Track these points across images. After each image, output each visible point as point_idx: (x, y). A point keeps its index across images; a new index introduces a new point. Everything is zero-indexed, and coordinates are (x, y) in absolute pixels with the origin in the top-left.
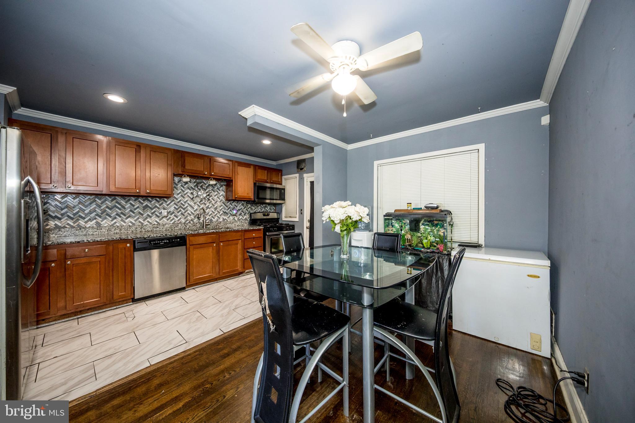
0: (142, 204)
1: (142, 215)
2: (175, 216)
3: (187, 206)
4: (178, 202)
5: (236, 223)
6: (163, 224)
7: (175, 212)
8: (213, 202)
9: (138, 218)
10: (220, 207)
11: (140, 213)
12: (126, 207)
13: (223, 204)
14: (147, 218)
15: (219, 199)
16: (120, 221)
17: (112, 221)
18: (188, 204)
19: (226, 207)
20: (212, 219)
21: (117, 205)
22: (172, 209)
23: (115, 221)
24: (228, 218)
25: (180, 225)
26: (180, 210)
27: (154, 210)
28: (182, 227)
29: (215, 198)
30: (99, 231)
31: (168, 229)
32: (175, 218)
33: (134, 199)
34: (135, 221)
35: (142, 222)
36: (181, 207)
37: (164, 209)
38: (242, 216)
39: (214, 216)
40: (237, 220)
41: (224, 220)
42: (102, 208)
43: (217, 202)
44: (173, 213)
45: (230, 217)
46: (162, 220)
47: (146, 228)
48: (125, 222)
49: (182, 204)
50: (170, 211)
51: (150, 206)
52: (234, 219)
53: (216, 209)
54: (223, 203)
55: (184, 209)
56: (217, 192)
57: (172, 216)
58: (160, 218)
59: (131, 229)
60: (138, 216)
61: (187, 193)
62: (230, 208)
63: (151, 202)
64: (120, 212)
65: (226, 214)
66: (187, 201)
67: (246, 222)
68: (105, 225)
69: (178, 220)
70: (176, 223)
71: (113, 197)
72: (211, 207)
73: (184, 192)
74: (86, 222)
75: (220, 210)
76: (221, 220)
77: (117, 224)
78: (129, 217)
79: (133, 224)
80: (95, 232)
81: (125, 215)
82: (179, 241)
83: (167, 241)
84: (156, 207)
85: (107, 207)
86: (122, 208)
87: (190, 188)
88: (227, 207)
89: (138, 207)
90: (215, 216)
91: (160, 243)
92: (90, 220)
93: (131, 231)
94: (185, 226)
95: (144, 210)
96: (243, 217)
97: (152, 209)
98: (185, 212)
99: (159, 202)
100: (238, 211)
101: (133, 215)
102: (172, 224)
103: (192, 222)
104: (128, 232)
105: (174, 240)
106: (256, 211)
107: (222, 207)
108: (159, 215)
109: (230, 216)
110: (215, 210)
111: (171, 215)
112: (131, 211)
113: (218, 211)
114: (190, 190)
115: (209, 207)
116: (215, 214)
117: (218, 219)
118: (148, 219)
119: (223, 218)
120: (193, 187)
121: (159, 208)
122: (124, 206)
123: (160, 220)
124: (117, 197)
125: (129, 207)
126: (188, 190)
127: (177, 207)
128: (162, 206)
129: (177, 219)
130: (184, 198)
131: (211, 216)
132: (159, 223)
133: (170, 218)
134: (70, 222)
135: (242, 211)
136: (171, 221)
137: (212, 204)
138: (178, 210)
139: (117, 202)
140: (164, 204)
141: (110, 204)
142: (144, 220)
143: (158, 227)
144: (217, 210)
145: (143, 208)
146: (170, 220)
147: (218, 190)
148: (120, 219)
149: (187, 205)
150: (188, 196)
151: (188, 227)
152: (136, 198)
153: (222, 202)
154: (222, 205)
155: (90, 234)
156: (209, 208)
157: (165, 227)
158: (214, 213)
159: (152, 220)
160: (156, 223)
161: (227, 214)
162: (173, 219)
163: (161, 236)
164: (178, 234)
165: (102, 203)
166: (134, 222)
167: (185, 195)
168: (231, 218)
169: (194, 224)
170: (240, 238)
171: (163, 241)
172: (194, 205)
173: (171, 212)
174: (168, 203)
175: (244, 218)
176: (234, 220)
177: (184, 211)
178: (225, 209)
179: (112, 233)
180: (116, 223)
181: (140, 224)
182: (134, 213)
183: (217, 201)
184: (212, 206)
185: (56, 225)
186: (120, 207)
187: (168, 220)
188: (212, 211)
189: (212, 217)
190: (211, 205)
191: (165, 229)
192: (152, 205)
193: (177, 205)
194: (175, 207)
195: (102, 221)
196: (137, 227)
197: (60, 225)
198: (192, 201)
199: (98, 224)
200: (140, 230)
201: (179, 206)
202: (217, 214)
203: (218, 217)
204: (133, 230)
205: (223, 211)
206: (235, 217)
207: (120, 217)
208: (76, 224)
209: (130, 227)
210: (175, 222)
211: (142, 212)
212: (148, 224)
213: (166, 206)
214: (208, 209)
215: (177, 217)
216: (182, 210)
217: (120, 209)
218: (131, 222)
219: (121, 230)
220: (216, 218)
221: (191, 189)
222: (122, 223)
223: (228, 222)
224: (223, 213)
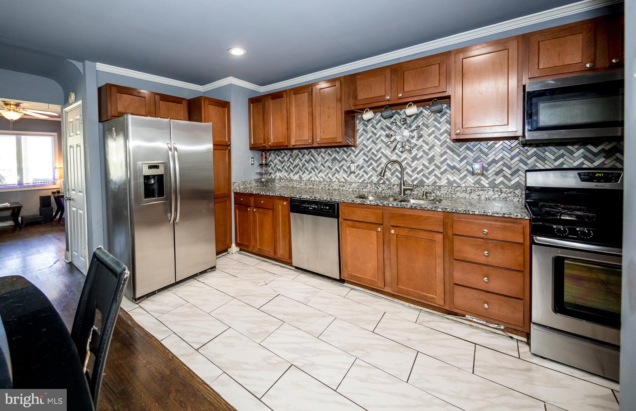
0: (331, 156)
1: (331, 169)
2: (364, 171)
3: (381, 157)
4: (368, 152)
5: (481, 193)
6: (350, 182)
7: (364, 165)
8: (426, 148)
9: (328, 173)
10: (441, 156)
11: (329, 167)
12: (318, 160)
13: (448, 151)
14: (335, 174)
15: (440, 140)
16: (314, 176)
17: (309, 174)
18: (382, 153)
19: (455, 156)
20: (424, 179)
21: (312, 158)
22: (361, 162)
23: (311, 175)
24: (461, 179)
25: (369, 186)
26: (371, 164)
27: (342, 163)
28: (372, 188)
29: (430, 139)
30: (300, 184)
31: (355, 189)
32: (364, 174)
33: (324, 151)
34: (326, 176)
35: (331, 177)
36: (371, 158)
37: (353, 162)
38: (504, 176)
39: (428, 175)
40: (487, 186)
41: (450, 183)
42: (302, 162)
43: (435, 147)
44: (363, 167)
45: (468, 178)
46: (350, 177)
47: (333, 185)
48: (318, 177)
49: (373, 153)
50: (359, 165)
51: (338, 158)
52: (478, 182)
53: (431, 160)
54: (448, 147)
55: (376, 162)
56: (435, 126)
57: (361, 172)
58: (348, 174)
59: (321, 186)
60: (327, 171)
61: (380, 136)
62: (465, 157)
63: (338, 153)
64: (314, 165)
65: (455, 170)
66: (380, 148)
67: (517, 192)
68: (305, 180)
69: (369, 178)
70: (366, 182)
71: (309, 150)
72: (422, 157)
73: (375, 134)
74: (294, 175)
75: (442, 163)
76: (444, 182)
77: (312, 179)
78: (321, 171)
79: (324, 180)
80: (298, 185)
81: (317, 169)
82: (328, 209)
83: (316, 206)
84: (344, 159)
85: (306, 160)
86: (315, 162)
87: (385, 128)
88: (459, 156)
89: (328, 160)
90: (430, 173)
91: (309, 207)
92: (296, 173)
93: (321, 188)
94: (377, 187)
95: (332, 163)
96: (510, 180)
97: (340, 162)
98: (378, 167)
99: (346, 152)
100: (489, 164)
101: (324, 169)
102: (361, 183)
103: (387, 182)
104: (319, 188)
105: (322, 207)
106: (563, 163)
107: (445, 156)
108: (346, 169)
109: (466, 176)
110: (430, 163)
111: (360, 170)
112: (322, 164)
113: (435, 165)
114: (385, 130)
115: (418, 157)
116: (430, 170)
117: (437, 180)
118: (337, 175)
119: (448, 179)
120: (389, 125)
121: (346, 161)
122: (317, 159)
123: (348, 177)
124: (311, 150)
125: (321, 160)
126: (382, 131)
127: (367, 159)
128: (350, 158)
129: (366, 177)
130: (376, 144)
131: (422, 174)
132: (346, 181)
133: (359, 174)
134: (286, 174)
135: (505, 165)
136: (360, 179)
137: (424, 151)
138: (369, 163)
139: (312, 155)
140: (351, 155)
141: (307, 158)
142: (333, 176)
143: (344, 186)
144: (433, 163)
145: (331, 161)
146: (359, 177)
147: (436, 123)
148: (314, 173)
149: (380, 155)
150: (382, 140)
151: (380, 189)
152: (325, 149)
153: (446, 145)
154: (445, 153)
155: (295, 186)
156: (418, 159)
157: (352, 186)
158: (428, 168)
159: (340, 177)
160: (344, 181)
161: (459, 170)
162: (363, 176)
163: (311, 198)
164: (327, 199)
165: (302, 157)
166: (324, 177)
167: (377, 139)
168: (471, 180)
169: (389, 186)
170: (441, 230)
171: (312, 206)
172: (390, 154)
173: (360, 167)
174: (356, 154)
175: (513, 182)
176: (477, 186)
177: (376, 165)
178: (453, 160)
179: (308, 187)
180: (311, 177)
181: (329, 180)
182: (324, 167)
183: (433, 146)
184: (424, 155)
185: (280, 176)
186: (314, 160)
187: (356, 177)
188: (424, 165)
189: (424, 175)
190: (421, 154)
191: (352, 189)
192: (340, 157)
193: (367, 156)
194: (364, 159)
195: (303, 174)
196: (326, 183)
197: (281, 176)
198: (387, 148)
199: (300, 177)
200: (328, 188)
201: (369, 157)
202: (434, 170)
203: (435, 175)
204: (322, 186)
205: (448, 165)
206: (482, 178)
207: (314, 171)
208: (289, 176)
209: (320, 183)
210: (364, 180)
211: (331, 166)
212: (337, 181)
213: (354, 158)
214: (416, 162)
215: (367, 174)
216: (373, 162)
217: (314, 163)
218: (322, 177)
219: (314, 185)
220: (432, 178)
221: (387, 129)
222: (316, 177)
223: (458, 189)
224: (448, 169)
